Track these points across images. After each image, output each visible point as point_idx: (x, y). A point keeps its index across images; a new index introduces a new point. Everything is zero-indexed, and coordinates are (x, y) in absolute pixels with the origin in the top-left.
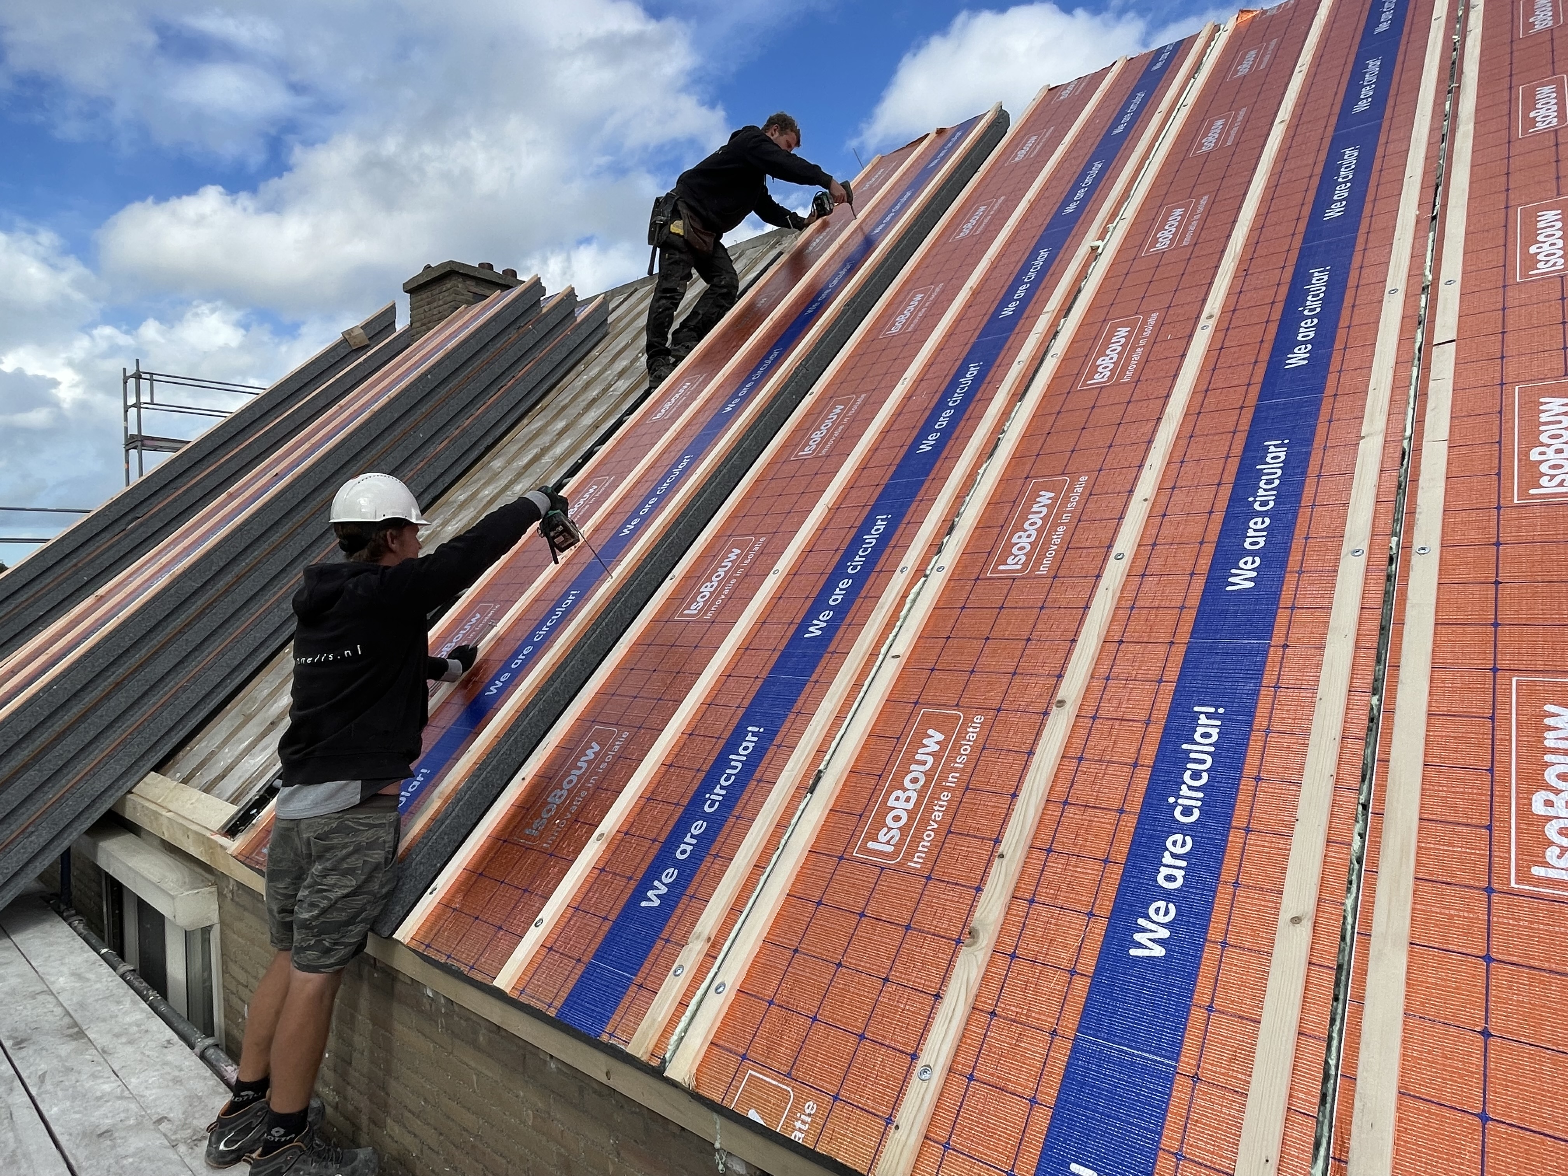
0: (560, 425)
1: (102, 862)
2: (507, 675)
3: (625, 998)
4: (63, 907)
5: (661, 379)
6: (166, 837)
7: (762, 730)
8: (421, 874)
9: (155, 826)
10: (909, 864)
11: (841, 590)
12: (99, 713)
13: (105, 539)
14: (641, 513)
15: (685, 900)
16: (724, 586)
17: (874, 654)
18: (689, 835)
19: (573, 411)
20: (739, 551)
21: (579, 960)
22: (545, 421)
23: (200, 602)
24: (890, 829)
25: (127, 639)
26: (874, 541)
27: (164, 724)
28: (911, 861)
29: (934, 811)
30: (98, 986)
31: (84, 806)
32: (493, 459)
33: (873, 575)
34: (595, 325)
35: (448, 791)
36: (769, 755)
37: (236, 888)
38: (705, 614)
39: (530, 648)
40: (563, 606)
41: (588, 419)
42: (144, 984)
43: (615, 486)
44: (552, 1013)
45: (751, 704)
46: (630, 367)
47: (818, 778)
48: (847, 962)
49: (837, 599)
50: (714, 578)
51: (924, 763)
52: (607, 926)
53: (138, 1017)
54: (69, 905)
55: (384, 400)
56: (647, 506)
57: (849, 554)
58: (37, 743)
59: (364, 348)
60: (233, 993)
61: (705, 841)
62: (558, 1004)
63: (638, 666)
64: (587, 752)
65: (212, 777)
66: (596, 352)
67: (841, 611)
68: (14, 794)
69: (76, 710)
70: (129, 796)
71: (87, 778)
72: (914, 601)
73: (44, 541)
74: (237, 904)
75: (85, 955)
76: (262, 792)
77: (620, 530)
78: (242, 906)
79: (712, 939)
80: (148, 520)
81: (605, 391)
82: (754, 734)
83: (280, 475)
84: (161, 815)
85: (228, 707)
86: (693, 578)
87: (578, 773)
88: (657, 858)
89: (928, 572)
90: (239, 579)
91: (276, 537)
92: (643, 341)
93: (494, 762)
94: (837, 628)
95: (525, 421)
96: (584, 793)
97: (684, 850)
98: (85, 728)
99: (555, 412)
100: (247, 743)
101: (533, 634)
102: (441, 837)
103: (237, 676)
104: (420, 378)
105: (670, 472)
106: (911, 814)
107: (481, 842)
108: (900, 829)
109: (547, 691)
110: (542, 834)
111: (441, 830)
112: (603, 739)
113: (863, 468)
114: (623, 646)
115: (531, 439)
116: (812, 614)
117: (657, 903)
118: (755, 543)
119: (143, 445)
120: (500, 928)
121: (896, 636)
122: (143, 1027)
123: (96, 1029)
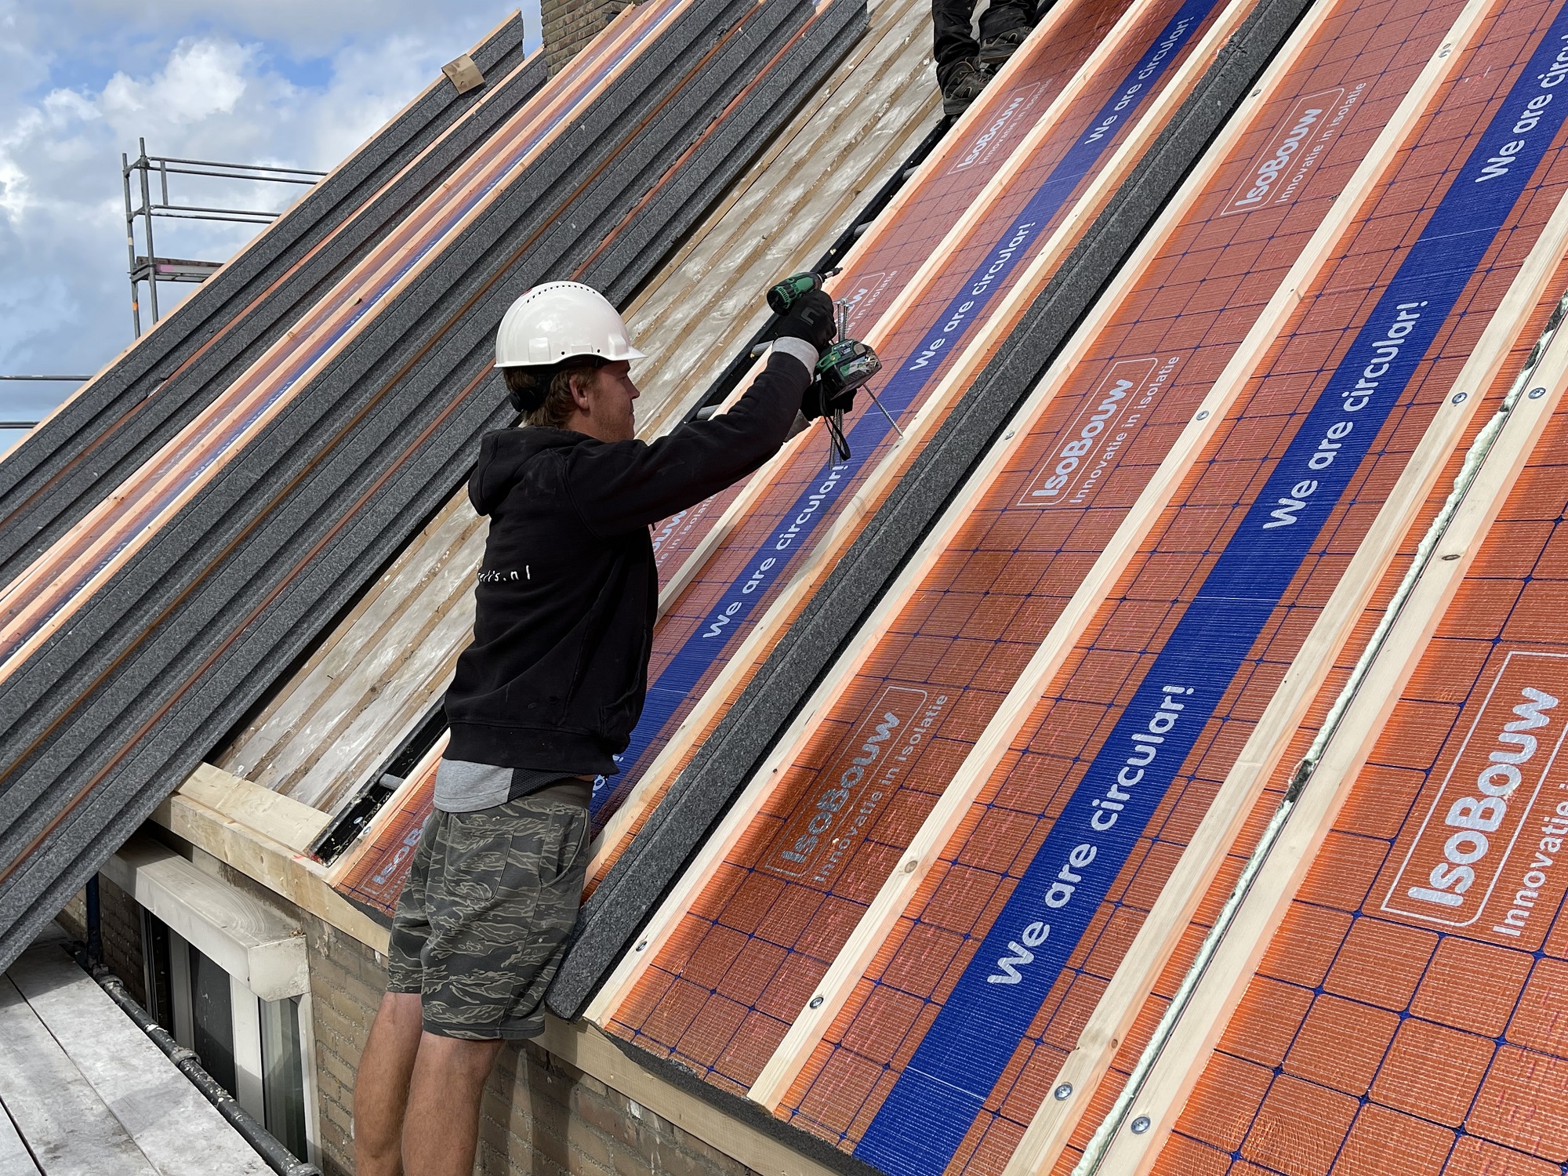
0: (794, 194)
1: (142, 897)
2: (737, 605)
3: (971, 1131)
4: (92, 962)
5: (969, 98)
6: (230, 861)
7: (1190, 691)
8: (618, 920)
9: (213, 844)
10: (1496, 928)
11: (1331, 441)
12: (129, 672)
13: (119, 415)
14: (946, 330)
15: (1066, 976)
16: (1106, 445)
17: (1405, 555)
18: (1066, 868)
19: (815, 169)
20: (1131, 384)
21: (887, 1066)
22: (768, 189)
23: (261, 503)
24: (1452, 866)
25: (163, 559)
26: (1395, 351)
27: (218, 690)
28: (1500, 924)
29: (1545, 835)
30: (149, 1076)
31: (115, 811)
32: (688, 258)
33: (1395, 414)
34: (845, 19)
35: (654, 789)
36: (1206, 734)
37: (333, 939)
38: (1072, 495)
39: (771, 561)
40: (822, 490)
41: (841, 181)
42: (210, 1079)
43: (897, 287)
44: (847, 1148)
45: (1169, 646)
46: (910, 84)
47: (1304, 777)
48: (1378, 1095)
49: (1324, 459)
50: (1084, 434)
51: (1518, 748)
52: (931, 1013)
53: (206, 1126)
54: (101, 961)
55: (516, 170)
56: (956, 316)
57: (1347, 375)
58: (50, 715)
59: (477, 90)
60: (333, 1101)
61: (1096, 880)
62: (857, 1134)
63: (957, 586)
64: (879, 728)
65: (290, 771)
66: (848, 65)
67: (1334, 481)
68: (22, 793)
69: (100, 665)
70: (174, 799)
71: (118, 769)
72: (1484, 455)
73: (30, 425)
74: (335, 963)
75: (128, 1032)
76: (364, 794)
77: (911, 360)
78: (342, 967)
79: (1120, 1042)
80: (177, 382)
81: (867, 130)
82: (1175, 698)
83: (364, 301)
84: (222, 826)
85: (306, 666)
86: (1048, 434)
87: (865, 761)
88: (1012, 902)
89: (1509, 401)
90: (313, 467)
91: (363, 399)
92: (929, 40)
93: (723, 746)
94: (1328, 510)
95: (735, 193)
96: (876, 795)
97: (1060, 892)
98: (112, 695)
99: (785, 172)
100: (337, 720)
101: (773, 539)
102: (646, 862)
103: (317, 619)
104: (569, 131)
105: (994, 256)
106: (1497, 841)
107: (712, 872)
108: (1473, 866)
109: (802, 629)
110: (812, 858)
111: (646, 850)
112: (907, 709)
113: (1365, 219)
114: (928, 553)
115: (747, 223)
116: (1277, 487)
117: (1016, 978)
118: (1158, 368)
119: (156, 273)
120: (752, 1008)
121: (1449, 520)
122: (213, 1141)
123: (151, 1139)
